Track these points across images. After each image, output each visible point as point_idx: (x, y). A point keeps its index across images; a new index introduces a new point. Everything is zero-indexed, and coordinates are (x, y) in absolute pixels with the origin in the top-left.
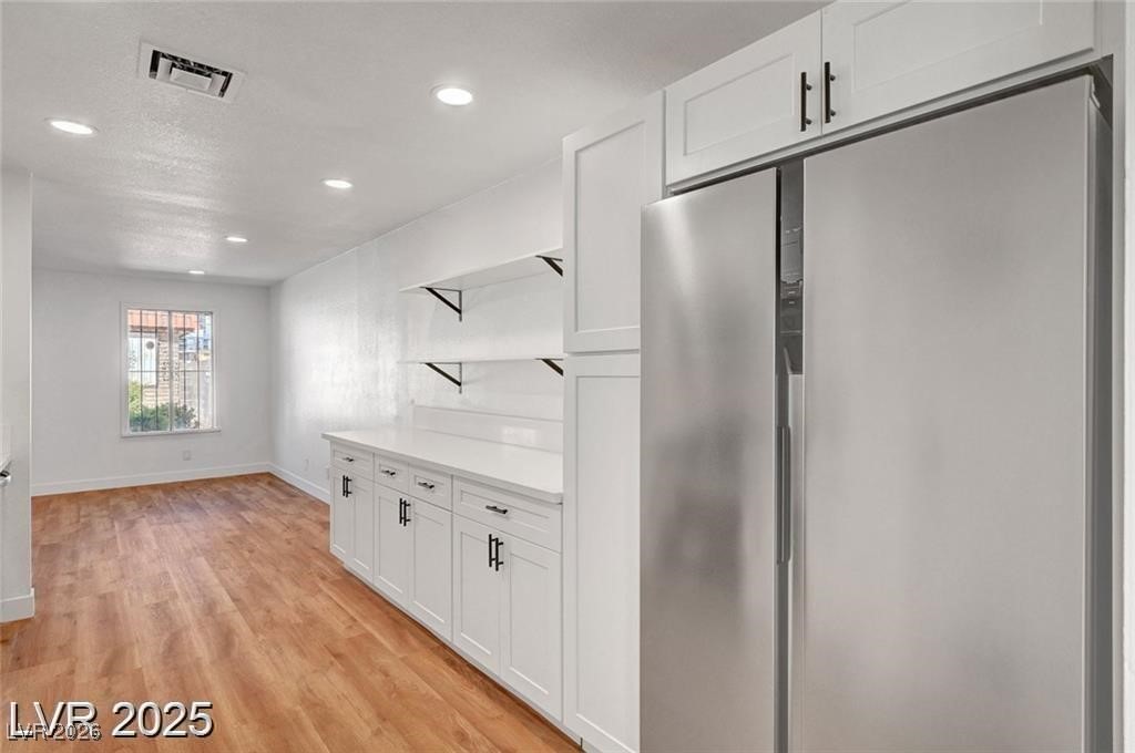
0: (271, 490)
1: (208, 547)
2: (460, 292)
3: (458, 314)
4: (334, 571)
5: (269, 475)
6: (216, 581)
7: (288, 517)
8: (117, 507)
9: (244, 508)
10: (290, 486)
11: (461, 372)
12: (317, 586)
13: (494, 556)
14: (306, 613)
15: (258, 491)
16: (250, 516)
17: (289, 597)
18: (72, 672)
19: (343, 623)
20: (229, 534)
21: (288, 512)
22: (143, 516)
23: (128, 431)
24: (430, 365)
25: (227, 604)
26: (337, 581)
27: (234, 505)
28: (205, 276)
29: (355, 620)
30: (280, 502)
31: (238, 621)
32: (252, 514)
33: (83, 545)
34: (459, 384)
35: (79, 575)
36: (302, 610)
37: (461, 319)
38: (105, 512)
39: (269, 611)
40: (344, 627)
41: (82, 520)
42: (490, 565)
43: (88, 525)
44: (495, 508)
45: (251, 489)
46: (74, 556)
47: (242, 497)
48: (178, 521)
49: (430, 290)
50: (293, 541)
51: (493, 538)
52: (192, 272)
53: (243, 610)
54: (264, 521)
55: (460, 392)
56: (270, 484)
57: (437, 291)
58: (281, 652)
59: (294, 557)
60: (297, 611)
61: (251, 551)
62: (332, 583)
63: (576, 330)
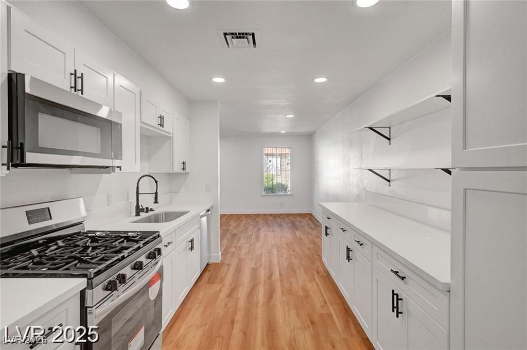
0: (310, 222)
1: (279, 245)
2: (390, 128)
3: (388, 141)
4: (323, 270)
5: (310, 214)
6: (277, 262)
7: (312, 236)
8: (257, 222)
9: (297, 229)
10: (317, 221)
11: (390, 174)
12: (314, 277)
13: (395, 306)
14: (306, 291)
15: (305, 222)
16: (298, 233)
17: (302, 279)
18: (220, 291)
19: (320, 303)
20: (288, 240)
21: (313, 233)
22: (263, 227)
23: (264, 193)
24: (371, 170)
25: (276, 276)
26: (324, 276)
27: (294, 227)
28: (286, 133)
29: (326, 303)
30: (311, 228)
31: (278, 285)
32: (299, 232)
33: (243, 236)
34: (389, 181)
35: (237, 248)
36: (305, 289)
37: (390, 144)
38: (253, 224)
39: (291, 284)
40: (320, 305)
41: (247, 225)
42: (393, 311)
43: (247, 228)
44: (396, 273)
45: (302, 220)
46: (239, 240)
47: (297, 223)
48: (273, 231)
49: (371, 128)
50: (311, 250)
51: (395, 293)
52: (281, 132)
53: (281, 280)
54: (303, 237)
55: (390, 185)
56: (310, 219)
57: (375, 129)
58: (289, 310)
59: (309, 257)
60: (302, 288)
61: (294, 251)
62: (321, 276)
63: (465, 148)
